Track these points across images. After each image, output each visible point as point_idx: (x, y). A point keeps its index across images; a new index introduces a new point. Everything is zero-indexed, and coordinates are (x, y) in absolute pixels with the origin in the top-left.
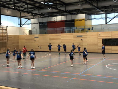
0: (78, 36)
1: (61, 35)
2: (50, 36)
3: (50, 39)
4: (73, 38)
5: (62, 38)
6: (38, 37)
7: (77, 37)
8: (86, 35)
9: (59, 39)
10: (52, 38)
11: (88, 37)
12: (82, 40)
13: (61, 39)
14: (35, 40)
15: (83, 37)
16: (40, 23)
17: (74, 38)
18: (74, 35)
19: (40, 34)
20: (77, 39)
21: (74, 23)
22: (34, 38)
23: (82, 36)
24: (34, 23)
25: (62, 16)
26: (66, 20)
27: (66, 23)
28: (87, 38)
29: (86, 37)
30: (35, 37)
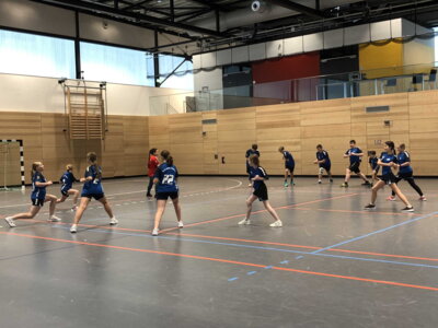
0: (369, 109)
1: (298, 110)
2: (259, 114)
3: (260, 126)
4: (348, 119)
5: (305, 119)
6: (214, 121)
7: (365, 113)
8: (405, 101)
9: (292, 124)
10: (266, 120)
11: (412, 109)
12: (387, 123)
13: (303, 123)
14: (204, 133)
15: (392, 111)
16: (224, 68)
17: (357, 117)
18: (353, 106)
19: (225, 107)
20: (369, 119)
21: (357, 60)
22: (200, 124)
23: (386, 108)
24: (201, 69)
25: (305, 37)
26: (320, 48)
27: (324, 61)
28: (408, 114)
29: (405, 110)
30: (205, 122)
